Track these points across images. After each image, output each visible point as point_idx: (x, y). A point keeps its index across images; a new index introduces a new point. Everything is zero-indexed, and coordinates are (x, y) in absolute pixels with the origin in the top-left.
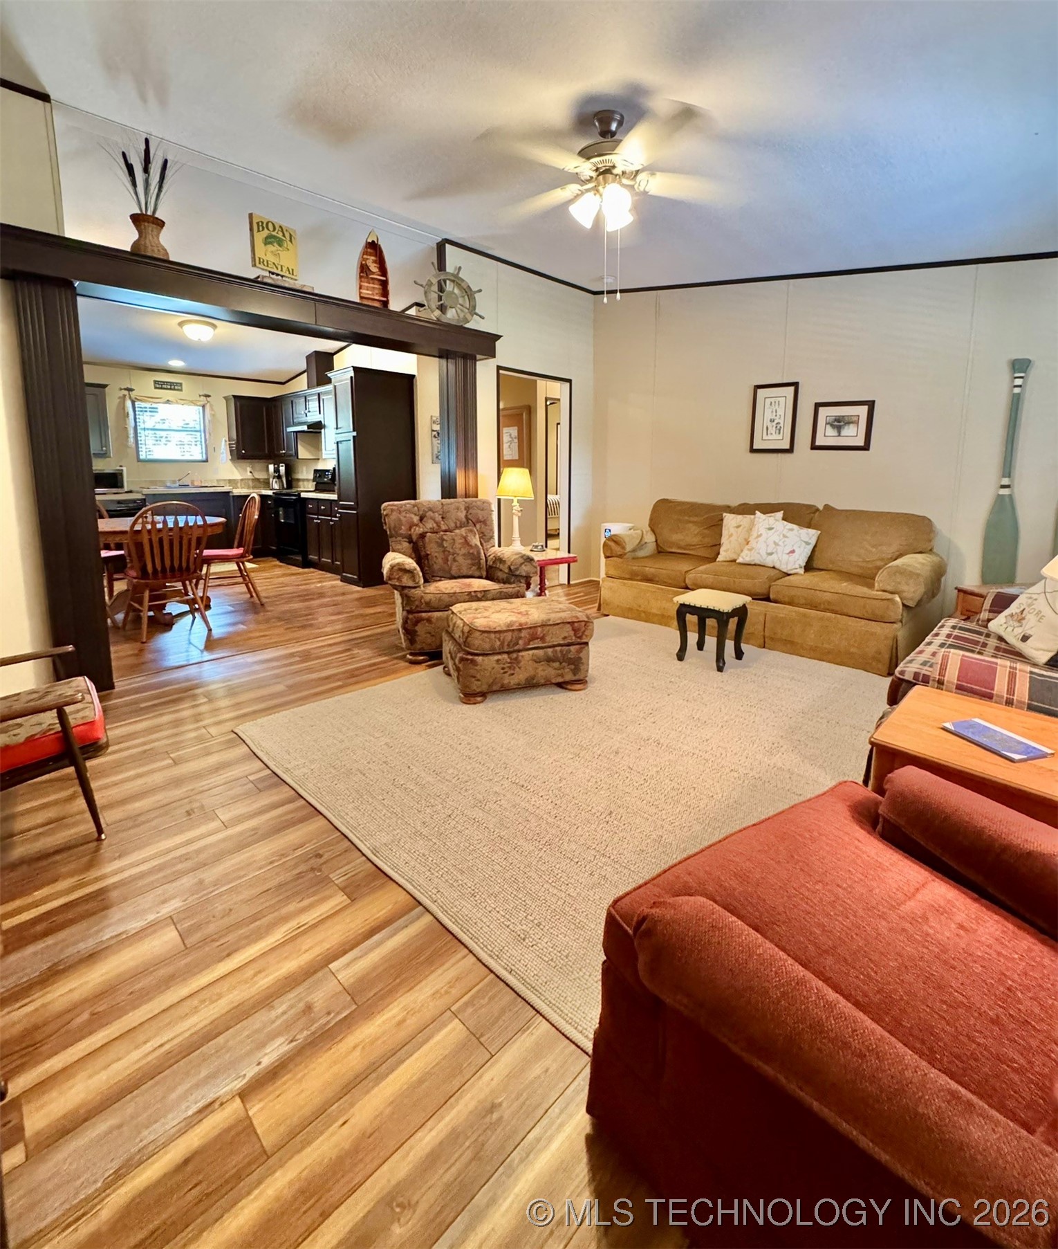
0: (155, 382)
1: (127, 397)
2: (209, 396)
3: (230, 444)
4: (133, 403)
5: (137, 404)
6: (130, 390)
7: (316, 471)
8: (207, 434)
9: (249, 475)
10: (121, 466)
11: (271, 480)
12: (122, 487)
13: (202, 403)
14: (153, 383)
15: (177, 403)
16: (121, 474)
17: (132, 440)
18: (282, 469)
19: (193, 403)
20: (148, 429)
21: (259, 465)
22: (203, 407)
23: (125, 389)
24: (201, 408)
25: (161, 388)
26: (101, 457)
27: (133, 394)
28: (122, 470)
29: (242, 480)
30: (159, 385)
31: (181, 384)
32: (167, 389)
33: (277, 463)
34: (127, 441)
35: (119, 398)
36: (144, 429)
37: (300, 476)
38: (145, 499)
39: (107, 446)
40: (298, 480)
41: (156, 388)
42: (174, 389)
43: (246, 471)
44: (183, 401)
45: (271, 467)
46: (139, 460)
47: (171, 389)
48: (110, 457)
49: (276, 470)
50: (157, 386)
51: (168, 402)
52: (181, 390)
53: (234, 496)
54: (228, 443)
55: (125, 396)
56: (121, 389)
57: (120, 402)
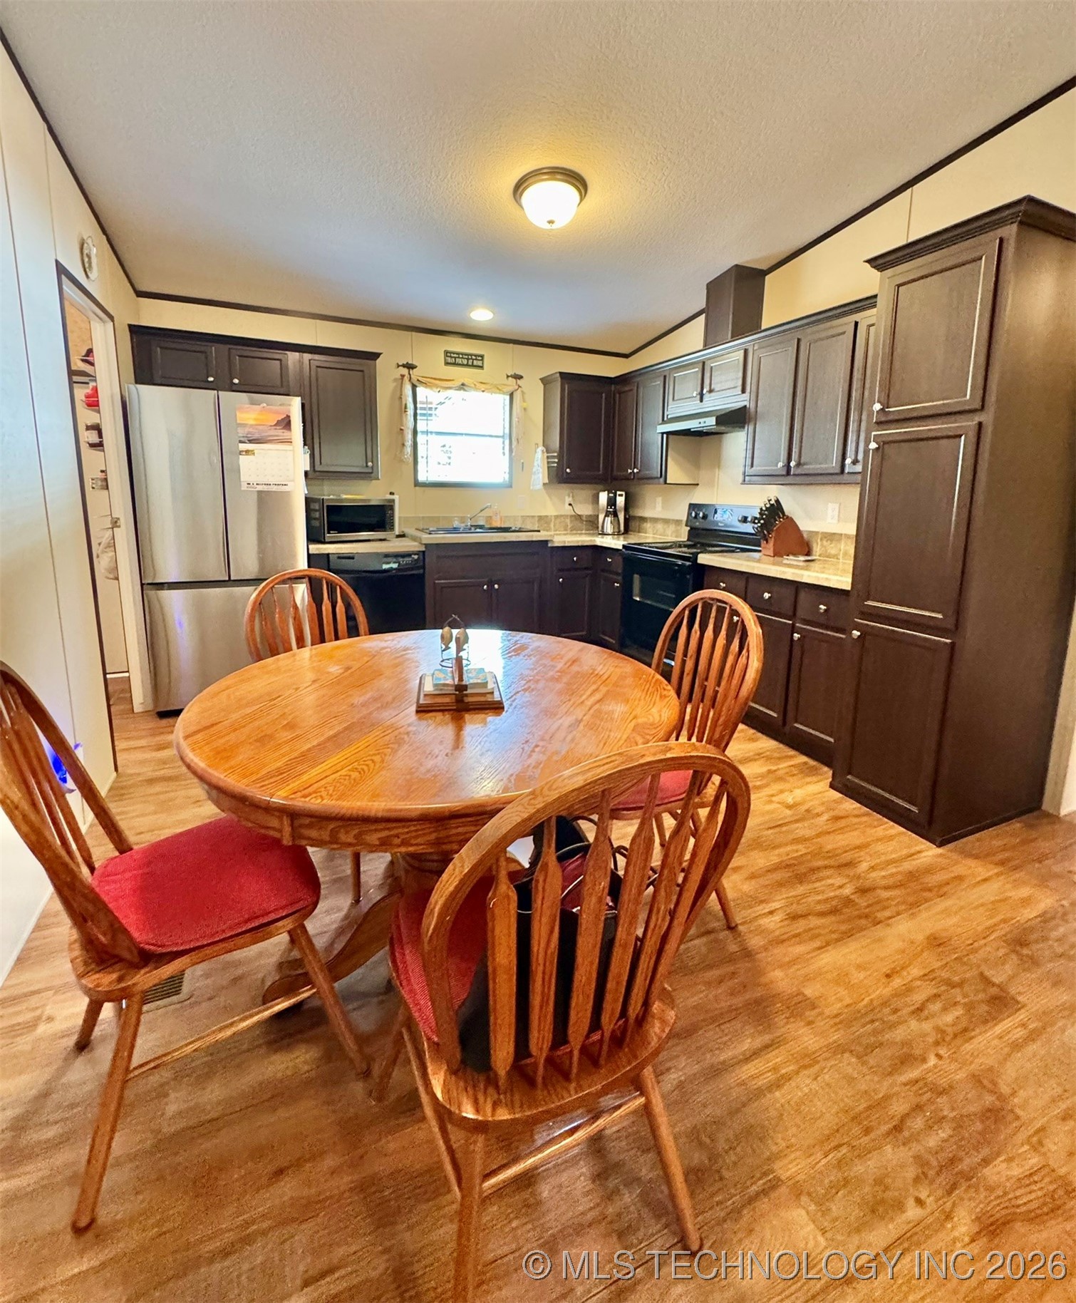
0: (446, 353)
1: (406, 379)
2: (520, 377)
3: (548, 457)
4: (414, 387)
5: (420, 390)
6: (410, 367)
7: (693, 507)
8: (514, 439)
9: (568, 510)
10: (392, 493)
11: (601, 517)
12: (392, 528)
13: (510, 389)
14: (442, 356)
15: (476, 388)
16: (392, 508)
17: (409, 450)
18: (621, 501)
19: (498, 389)
20: (431, 433)
21: (584, 492)
22: (511, 395)
23: (404, 366)
24: (508, 398)
25: (455, 364)
26: (362, 479)
27: (414, 372)
28: (393, 501)
29: (556, 517)
30: (452, 359)
31: (482, 356)
32: (463, 365)
33: (612, 490)
34: (402, 451)
35: (395, 380)
36: (427, 433)
37: (647, 513)
38: (424, 552)
39: (374, 458)
40: (643, 519)
41: (447, 364)
42: (473, 366)
43: (564, 503)
44: (484, 386)
45: (603, 497)
46: (417, 484)
47: (467, 365)
48: (378, 479)
49: (612, 502)
50: (449, 360)
51: (463, 387)
52: (481, 367)
53: (553, 548)
54: (546, 455)
55: (403, 376)
56: (398, 366)
57: (396, 387)
